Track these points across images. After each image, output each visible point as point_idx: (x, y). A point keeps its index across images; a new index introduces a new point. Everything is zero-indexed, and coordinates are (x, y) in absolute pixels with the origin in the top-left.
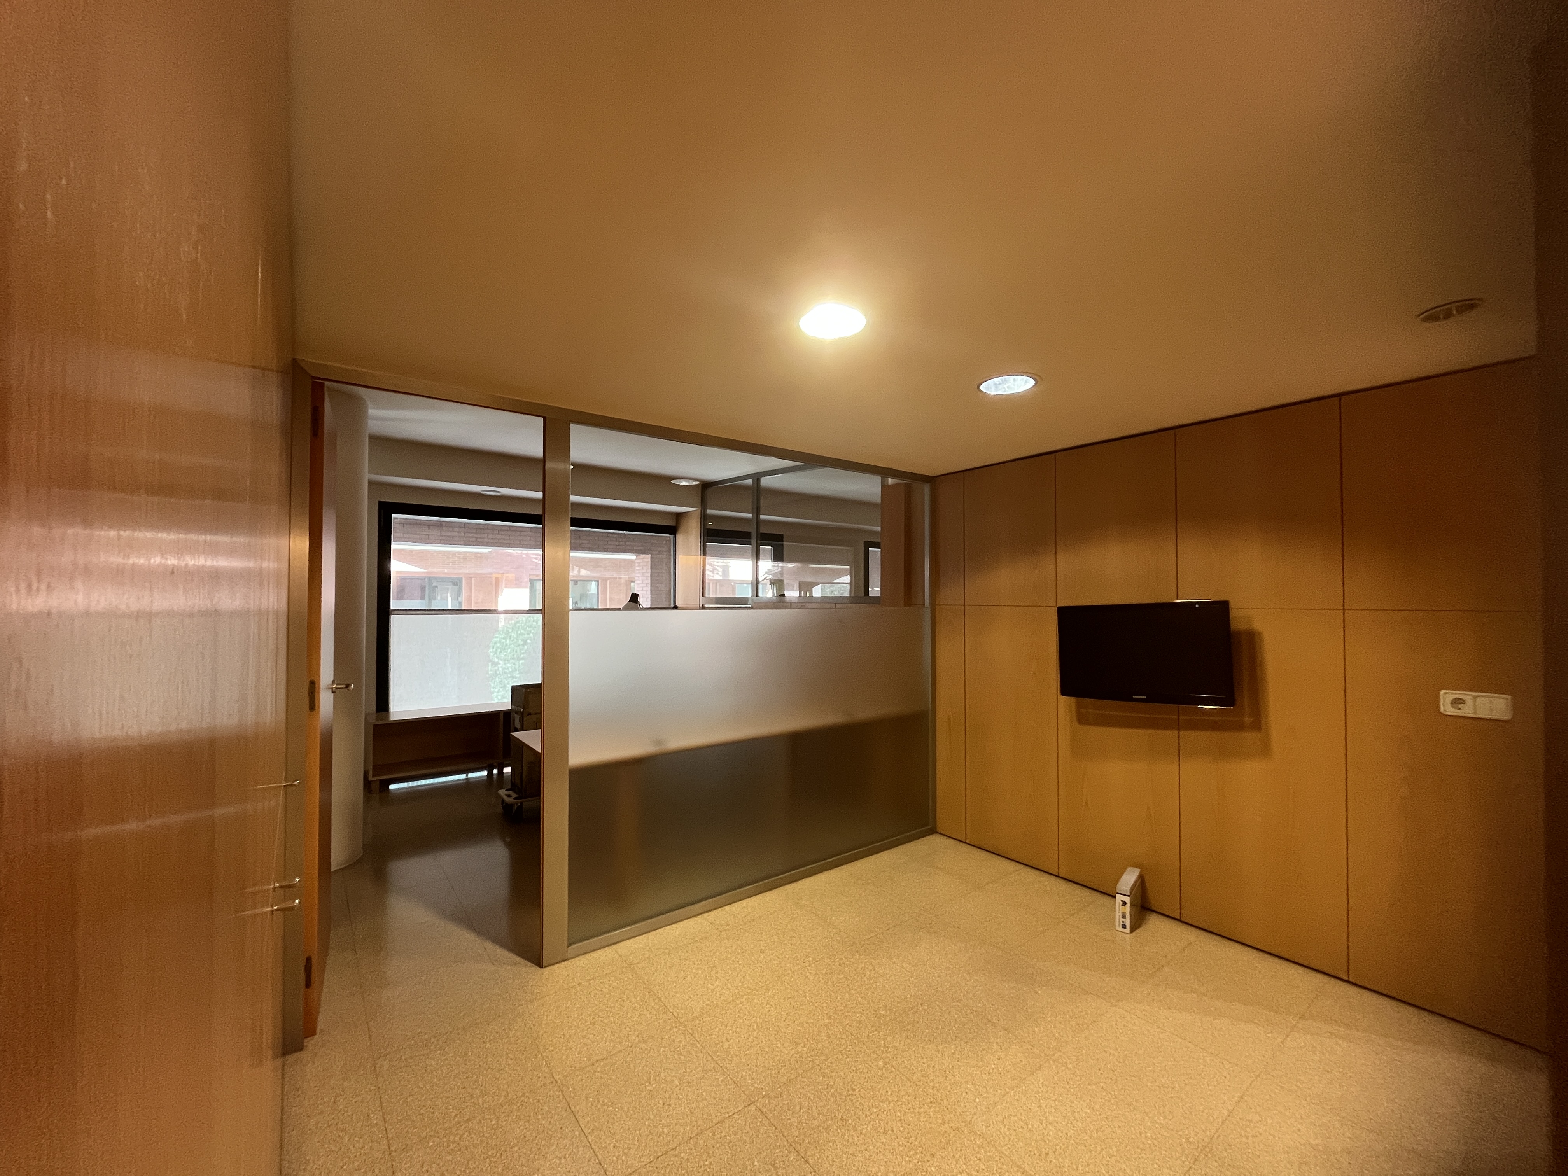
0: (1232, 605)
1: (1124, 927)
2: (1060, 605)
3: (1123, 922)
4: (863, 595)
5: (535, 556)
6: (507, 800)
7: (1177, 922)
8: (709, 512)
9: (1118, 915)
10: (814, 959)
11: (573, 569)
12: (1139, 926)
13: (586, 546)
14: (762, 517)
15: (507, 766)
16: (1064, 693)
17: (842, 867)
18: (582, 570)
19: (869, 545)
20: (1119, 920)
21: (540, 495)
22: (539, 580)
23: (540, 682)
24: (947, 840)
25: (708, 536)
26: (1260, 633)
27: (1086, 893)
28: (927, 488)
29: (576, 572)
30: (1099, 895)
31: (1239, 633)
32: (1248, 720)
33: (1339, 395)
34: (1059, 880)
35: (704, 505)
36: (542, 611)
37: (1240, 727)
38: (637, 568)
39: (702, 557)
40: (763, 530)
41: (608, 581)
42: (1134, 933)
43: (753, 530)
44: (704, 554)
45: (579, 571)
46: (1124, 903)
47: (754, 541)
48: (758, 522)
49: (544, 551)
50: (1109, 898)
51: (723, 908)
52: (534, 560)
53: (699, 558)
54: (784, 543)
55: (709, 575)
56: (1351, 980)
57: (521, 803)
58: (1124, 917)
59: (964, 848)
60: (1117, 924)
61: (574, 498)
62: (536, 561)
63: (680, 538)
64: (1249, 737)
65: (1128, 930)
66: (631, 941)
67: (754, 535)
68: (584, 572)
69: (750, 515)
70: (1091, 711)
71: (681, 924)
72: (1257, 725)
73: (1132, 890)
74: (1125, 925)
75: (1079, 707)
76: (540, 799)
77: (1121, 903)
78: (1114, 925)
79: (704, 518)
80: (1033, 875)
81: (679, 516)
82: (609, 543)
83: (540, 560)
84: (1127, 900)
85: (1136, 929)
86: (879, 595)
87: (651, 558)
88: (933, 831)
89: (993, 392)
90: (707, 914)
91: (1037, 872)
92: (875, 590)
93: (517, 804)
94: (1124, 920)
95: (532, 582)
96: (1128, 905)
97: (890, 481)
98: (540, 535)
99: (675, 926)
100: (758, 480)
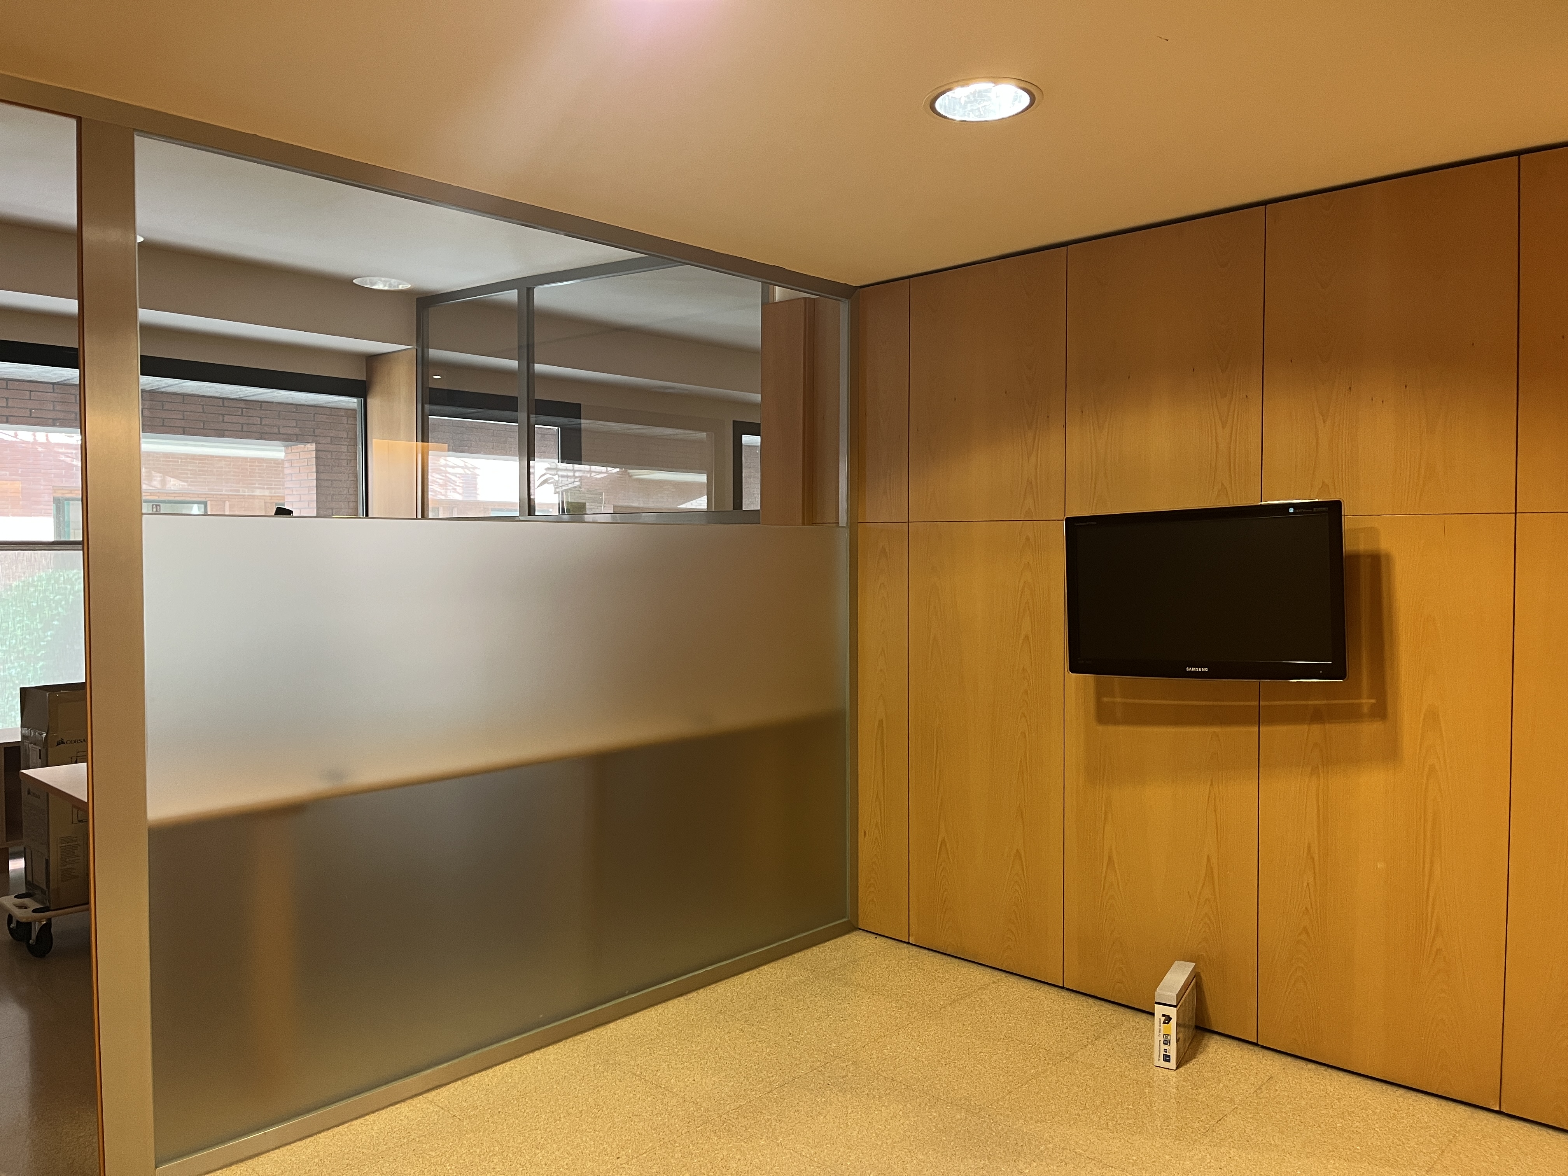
0: (1346, 510)
1: (1167, 1058)
2: (1070, 515)
3: (1165, 1051)
4: (731, 508)
5: (63, 450)
6: (21, 915)
7: (1252, 1047)
8: (434, 353)
9: (1158, 1038)
10: (634, 1151)
11: (150, 478)
12: (1193, 1056)
13: (179, 423)
14: (538, 367)
15: (16, 856)
16: (1074, 668)
17: (690, 996)
18: (169, 478)
19: (742, 428)
20: (1158, 1049)
21: (71, 306)
22: (77, 500)
23: (84, 681)
24: (877, 941)
25: (430, 403)
26: (1388, 557)
27: (1107, 1010)
28: (844, 308)
29: (156, 483)
30: (1129, 1014)
31: (1356, 557)
32: (1366, 702)
33: (1518, 153)
34: (1064, 993)
35: (422, 340)
36: (83, 545)
37: (1352, 715)
38: (287, 471)
39: (420, 443)
40: (541, 394)
41: (227, 503)
42: (1182, 1070)
43: (518, 391)
44: (424, 438)
45: (163, 482)
46: (1168, 1019)
47: (522, 415)
48: (531, 376)
49: (84, 433)
50: (1144, 1016)
51: (465, 1080)
52: (63, 458)
53: (415, 446)
54: (585, 423)
55: (434, 491)
56: (1503, 1110)
57: (49, 920)
58: (1167, 1042)
59: (906, 951)
60: (1156, 1056)
61: (146, 315)
62: (68, 460)
63: (374, 403)
64: (1369, 730)
65: (1173, 1064)
66: (284, 1150)
67: (522, 404)
68: (174, 484)
69: (513, 364)
70: (1118, 700)
71: (385, 1114)
72: (1381, 712)
73: (1180, 996)
74: (1169, 1056)
75: (1099, 694)
76: (89, 909)
77: (1163, 1019)
78: (1151, 1059)
79: (424, 365)
80: (1022, 987)
81: (372, 360)
82: (227, 419)
83: (77, 458)
84: (1172, 1012)
85: (1187, 1062)
86: (759, 508)
87: (317, 451)
88: (852, 927)
89: (957, 116)
90: (434, 1093)
91: (1030, 983)
92: (752, 501)
93: (40, 922)
94: (1166, 1047)
95: (59, 504)
96: (1173, 1022)
97: (779, 293)
98: (74, 398)
99: (370, 1118)
100: (530, 292)
